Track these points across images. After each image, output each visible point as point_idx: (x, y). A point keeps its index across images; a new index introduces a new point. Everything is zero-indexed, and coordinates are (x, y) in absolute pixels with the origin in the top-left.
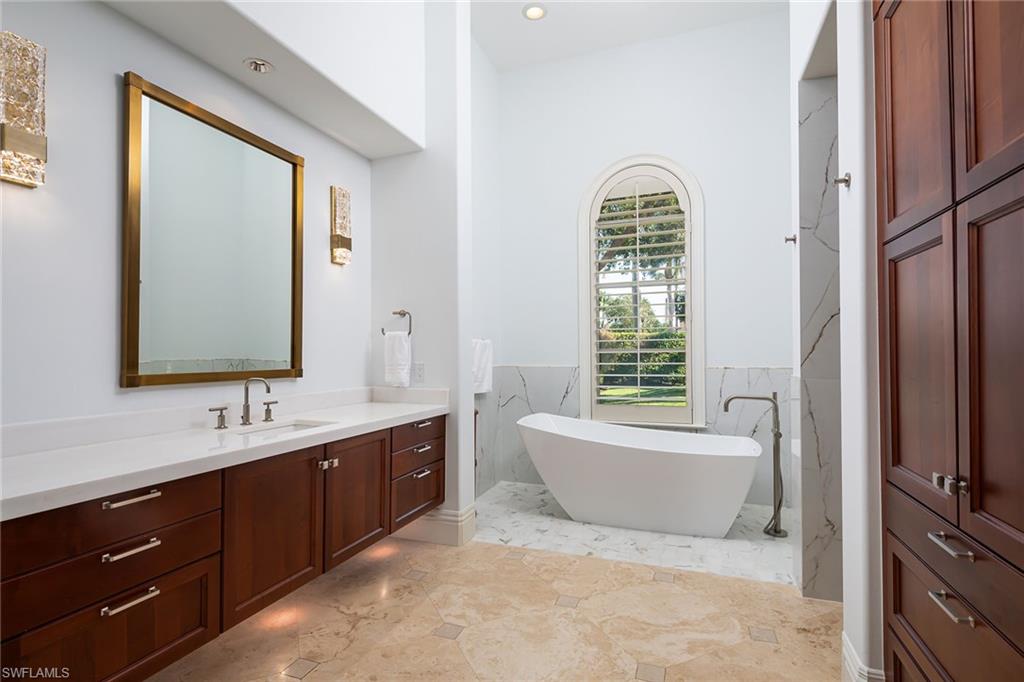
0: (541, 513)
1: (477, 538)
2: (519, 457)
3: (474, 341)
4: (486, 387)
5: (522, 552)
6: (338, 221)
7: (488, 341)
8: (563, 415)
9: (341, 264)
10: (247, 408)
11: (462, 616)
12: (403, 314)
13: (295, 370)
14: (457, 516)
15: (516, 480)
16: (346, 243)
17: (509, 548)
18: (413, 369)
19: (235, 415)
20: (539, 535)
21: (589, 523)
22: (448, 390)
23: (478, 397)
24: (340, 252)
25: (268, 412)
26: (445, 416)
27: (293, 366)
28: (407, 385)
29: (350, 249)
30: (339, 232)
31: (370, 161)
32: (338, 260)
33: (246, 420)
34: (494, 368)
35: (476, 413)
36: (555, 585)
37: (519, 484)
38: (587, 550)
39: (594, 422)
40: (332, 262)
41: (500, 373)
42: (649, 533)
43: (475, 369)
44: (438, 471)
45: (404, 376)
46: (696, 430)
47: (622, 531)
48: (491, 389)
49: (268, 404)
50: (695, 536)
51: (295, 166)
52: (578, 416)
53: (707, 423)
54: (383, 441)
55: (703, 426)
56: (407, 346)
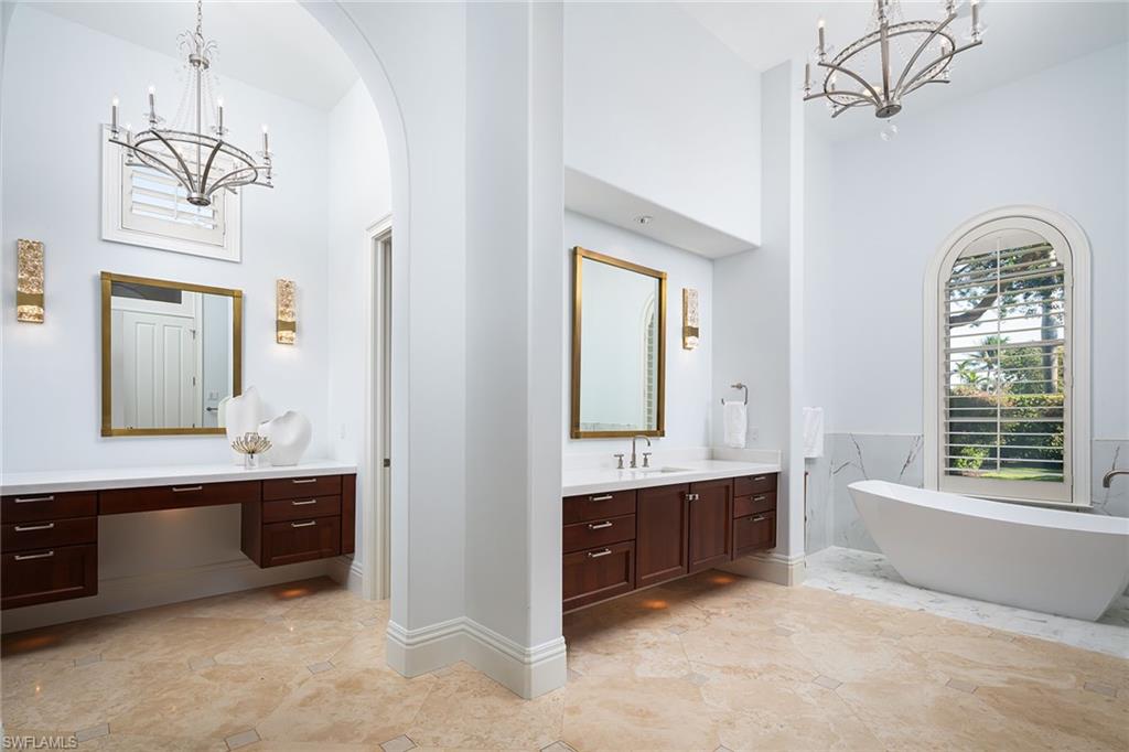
0: (874, 575)
1: (806, 583)
2: (852, 524)
3: (805, 409)
4: (816, 453)
5: (852, 598)
6: (689, 315)
7: (820, 409)
8: (904, 484)
9: (690, 349)
10: (634, 456)
11: (794, 627)
12: (739, 387)
13: (659, 431)
14: (788, 560)
15: (848, 547)
16: (694, 332)
17: (838, 595)
18: (748, 433)
19: (627, 460)
20: (870, 590)
21: (926, 589)
22: (780, 451)
23: (808, 461)
24: (690, 339)
25: (646, 460)
26: (776, 474)
27: (658, 429)
28: (743, 445)
29: (697, 336)
30: (689, 324)
31: (712, 260)
32: (688, 346)
33: (633, 464)
34: (825, 436)
35: (806, 474)
36: (881, 623)
37: (852, 551)
38: (919, 607)
39: (940, 493)
40: (684, 348)
41: (833, 440)
42: (998, 606)
43: (805, 435)
44: (770, 519)
45: (742, 440)
46: (1078, 510)
47: (965, 600)
48: (822, 455)
49: (645, 455)
50: (1056, 615)
51: (661, 280)
52: (922, 486)
53: (1092, 503)
54: (727, 487)
55: (1088, 505)
56: (743, 412)
